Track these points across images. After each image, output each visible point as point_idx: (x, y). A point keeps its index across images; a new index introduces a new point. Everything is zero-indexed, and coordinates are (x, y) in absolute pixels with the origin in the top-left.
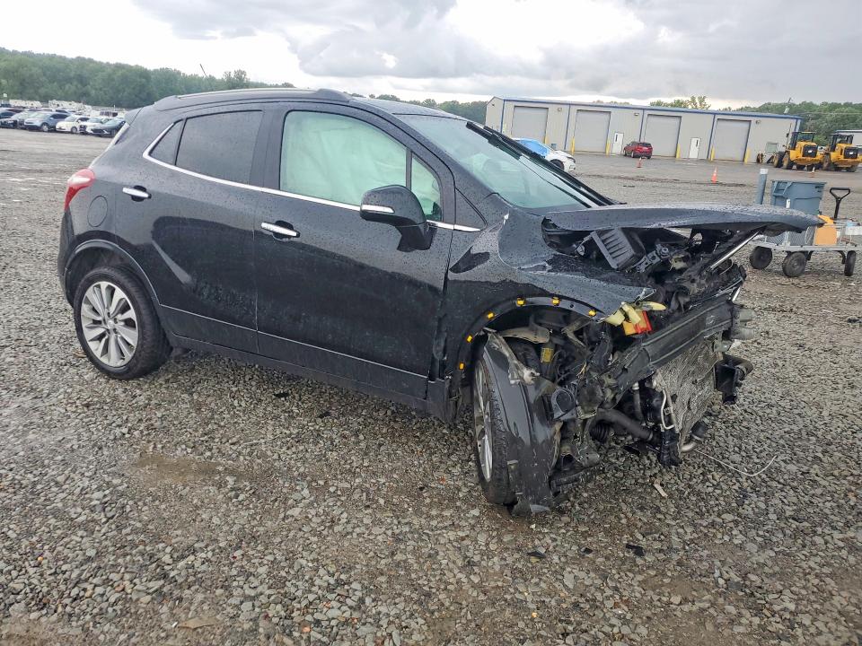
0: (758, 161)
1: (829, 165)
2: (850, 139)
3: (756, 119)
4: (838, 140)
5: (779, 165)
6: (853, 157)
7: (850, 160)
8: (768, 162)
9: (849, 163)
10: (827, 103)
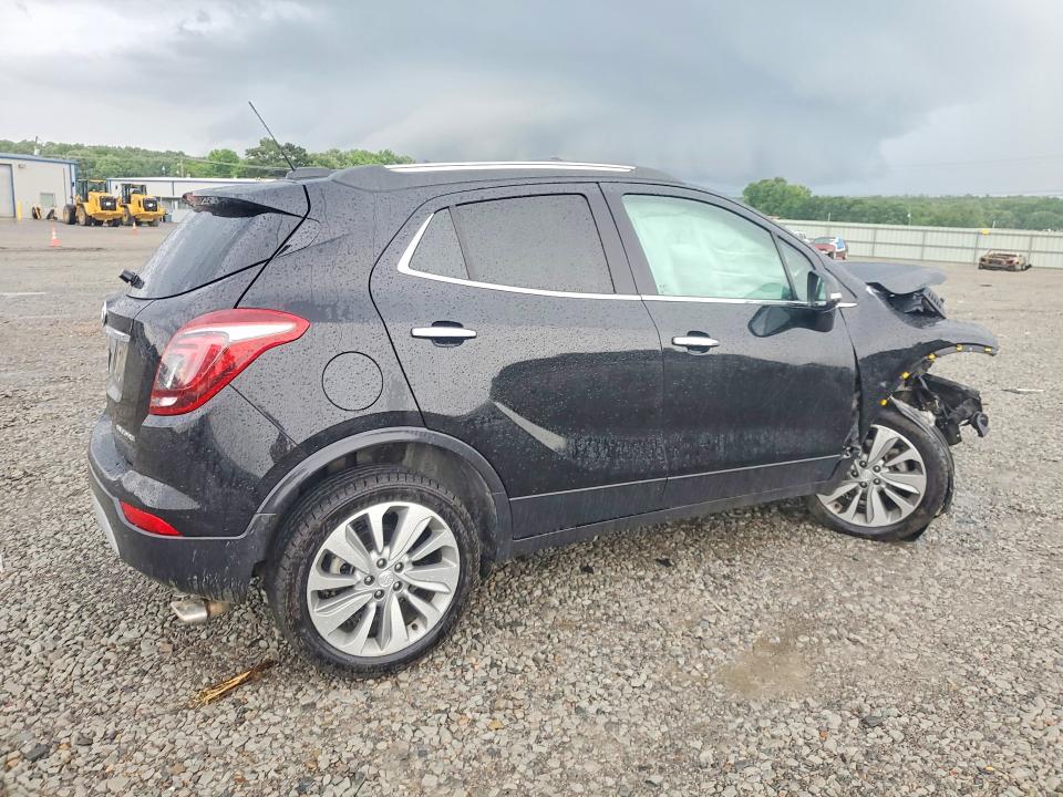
0: (35, 216)
1: (130, 219)
2: (143, 189)
3: (20, 162)
4: (132, 190)
5: (73, 220)
6: (155, 209)
7: (151, 213)
8: (49, 217)
9: (151, 217)
10: (53, 144)
